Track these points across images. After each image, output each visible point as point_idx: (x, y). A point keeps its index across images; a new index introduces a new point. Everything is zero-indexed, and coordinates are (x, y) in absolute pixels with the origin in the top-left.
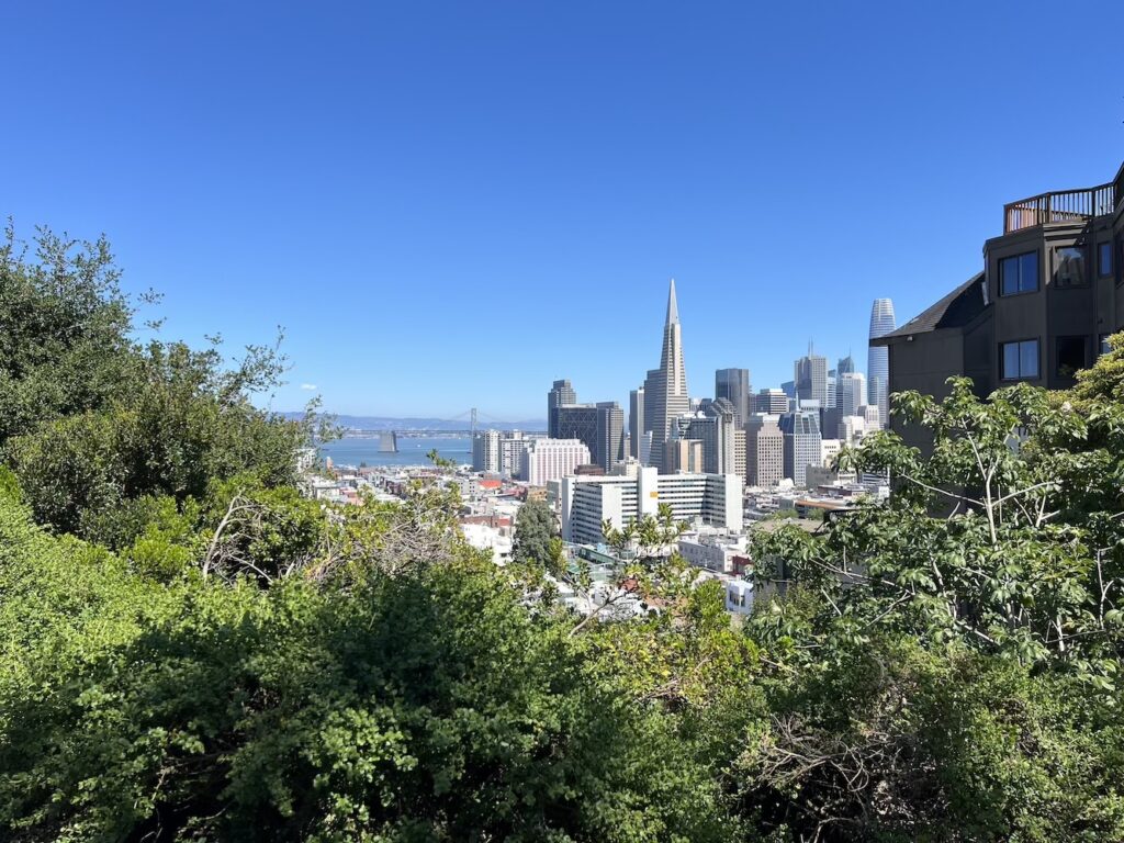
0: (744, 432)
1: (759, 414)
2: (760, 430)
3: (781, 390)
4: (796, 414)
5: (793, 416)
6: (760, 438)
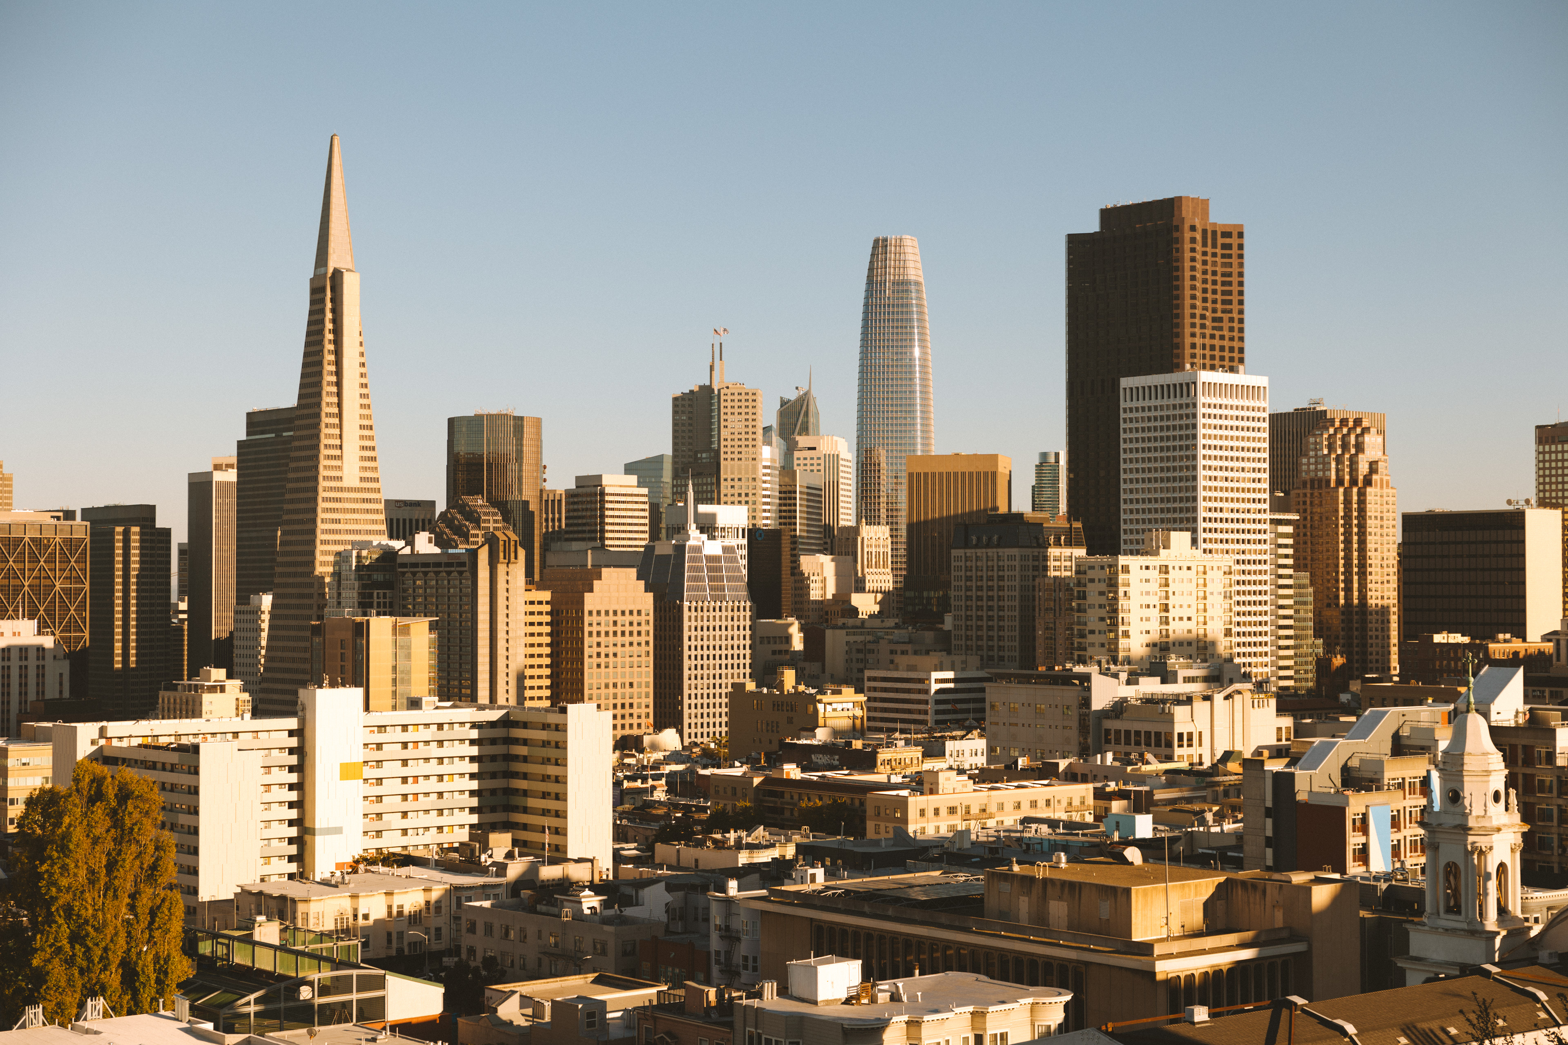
0: (546, 595)
1: (577, 546)
2: (591, 590)
3: (633, 479)
4: (688, 543)
5: (680, 549)
6: (590, 613)
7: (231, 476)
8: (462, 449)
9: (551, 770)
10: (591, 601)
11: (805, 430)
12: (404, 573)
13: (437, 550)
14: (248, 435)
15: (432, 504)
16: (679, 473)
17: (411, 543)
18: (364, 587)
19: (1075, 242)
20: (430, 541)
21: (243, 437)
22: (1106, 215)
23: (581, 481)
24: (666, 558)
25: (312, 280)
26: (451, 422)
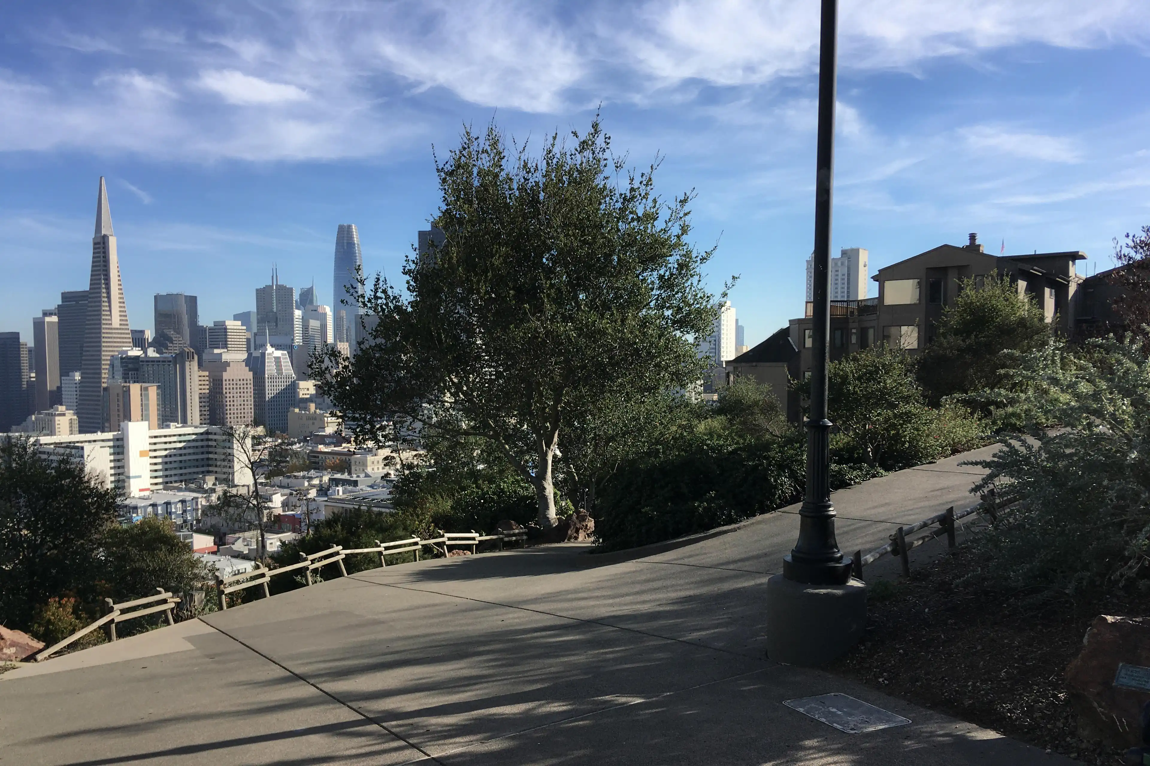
0: (207, 373)
1: (216, 351)
2: (226, 371)
3: (239, 323)
4: (267, 352)
5: (263, 355)
6: (226, 380)
7: (55, 319)
8: (161, 308)
10: (226, 376)
11: (312, 303)
12: (143, 365)
13: (158, 355)
14: (62, 302)
15: (148, 333)
16: (261, 321)
17: (145, 352)
18: (124, 370)
19: (422, 234)
20: (154, 351)
21: (60, 303)
22: (432, 224)
23: (216, 323)
24: (256, 358)
25: (94, 239)
26: (156, 297)
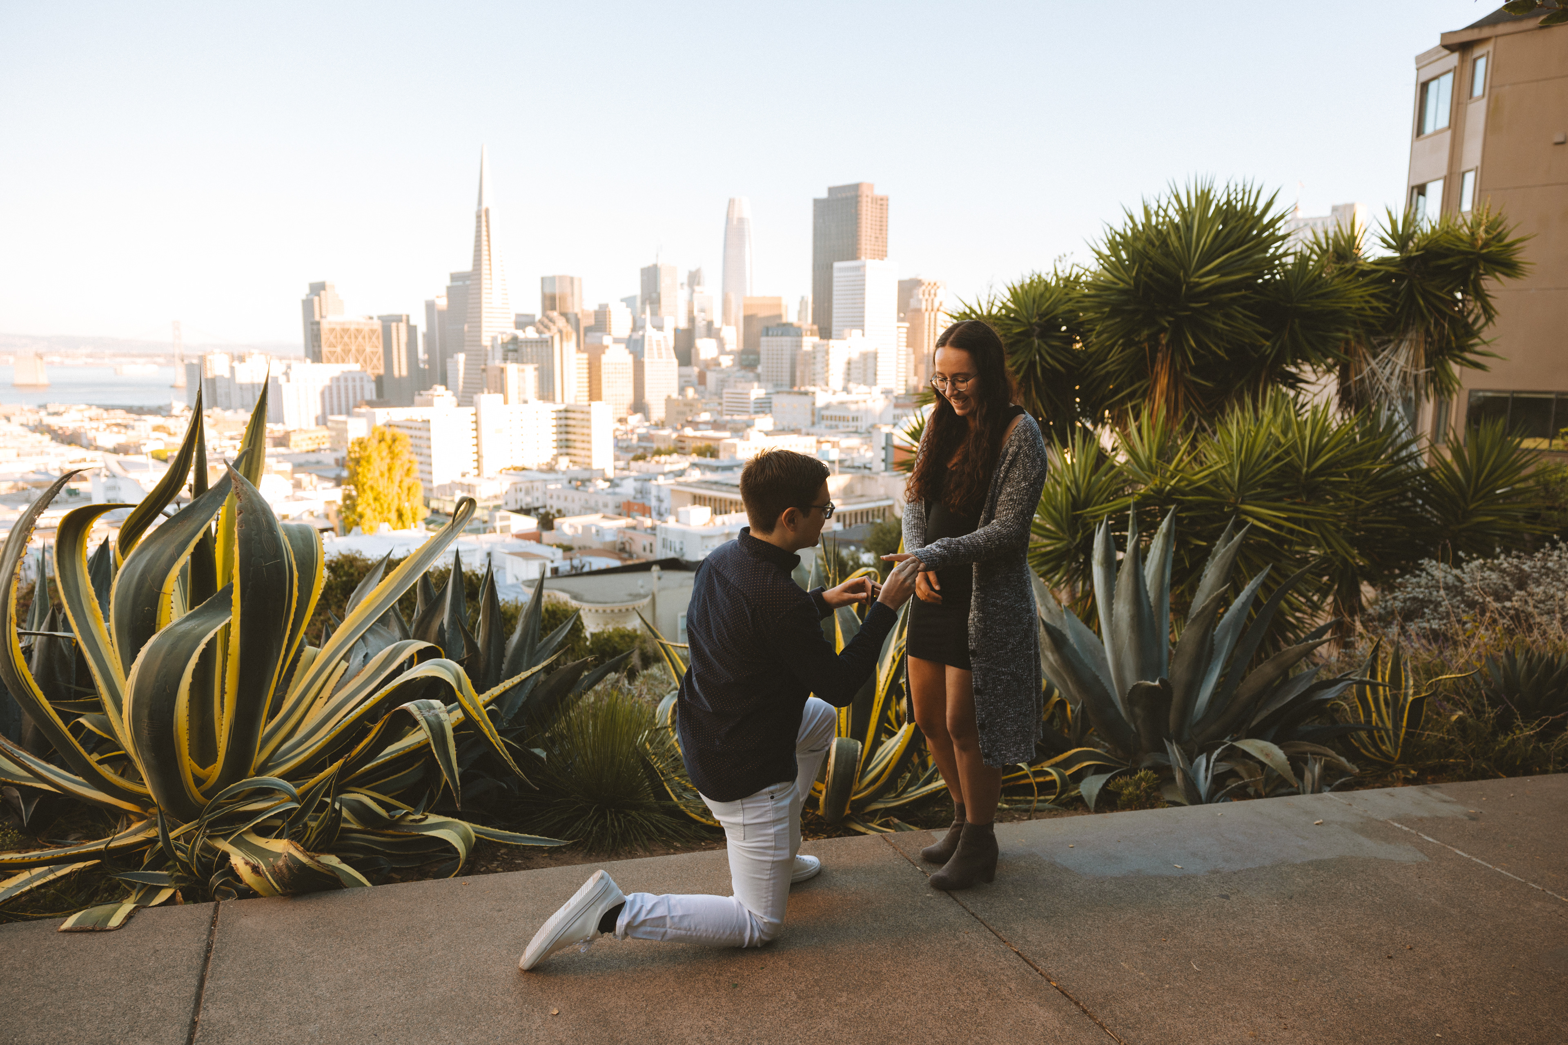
0: (585, 354)
1: (597, 334)
2: (605, 354)
4: (647, 334)
5: (644, 336)
6: (605, 364)
7: (444, 302)
8: (548, 291)
9: (585, 431)
10: (605, 359)
11: (699, 284)
12: (522, 345)
13: (537, 336)
14: (451, 283)
15: (534, 316)
16: (643, 303)
17: (525, 332)
18: (504, 351)
19: (817, 202)
20: (534, 331)
21: (449, 284)
22: (831, 190)
23: (601, 306)
24: (637, 340)
25: (476, 213)
26: (543, 279)
